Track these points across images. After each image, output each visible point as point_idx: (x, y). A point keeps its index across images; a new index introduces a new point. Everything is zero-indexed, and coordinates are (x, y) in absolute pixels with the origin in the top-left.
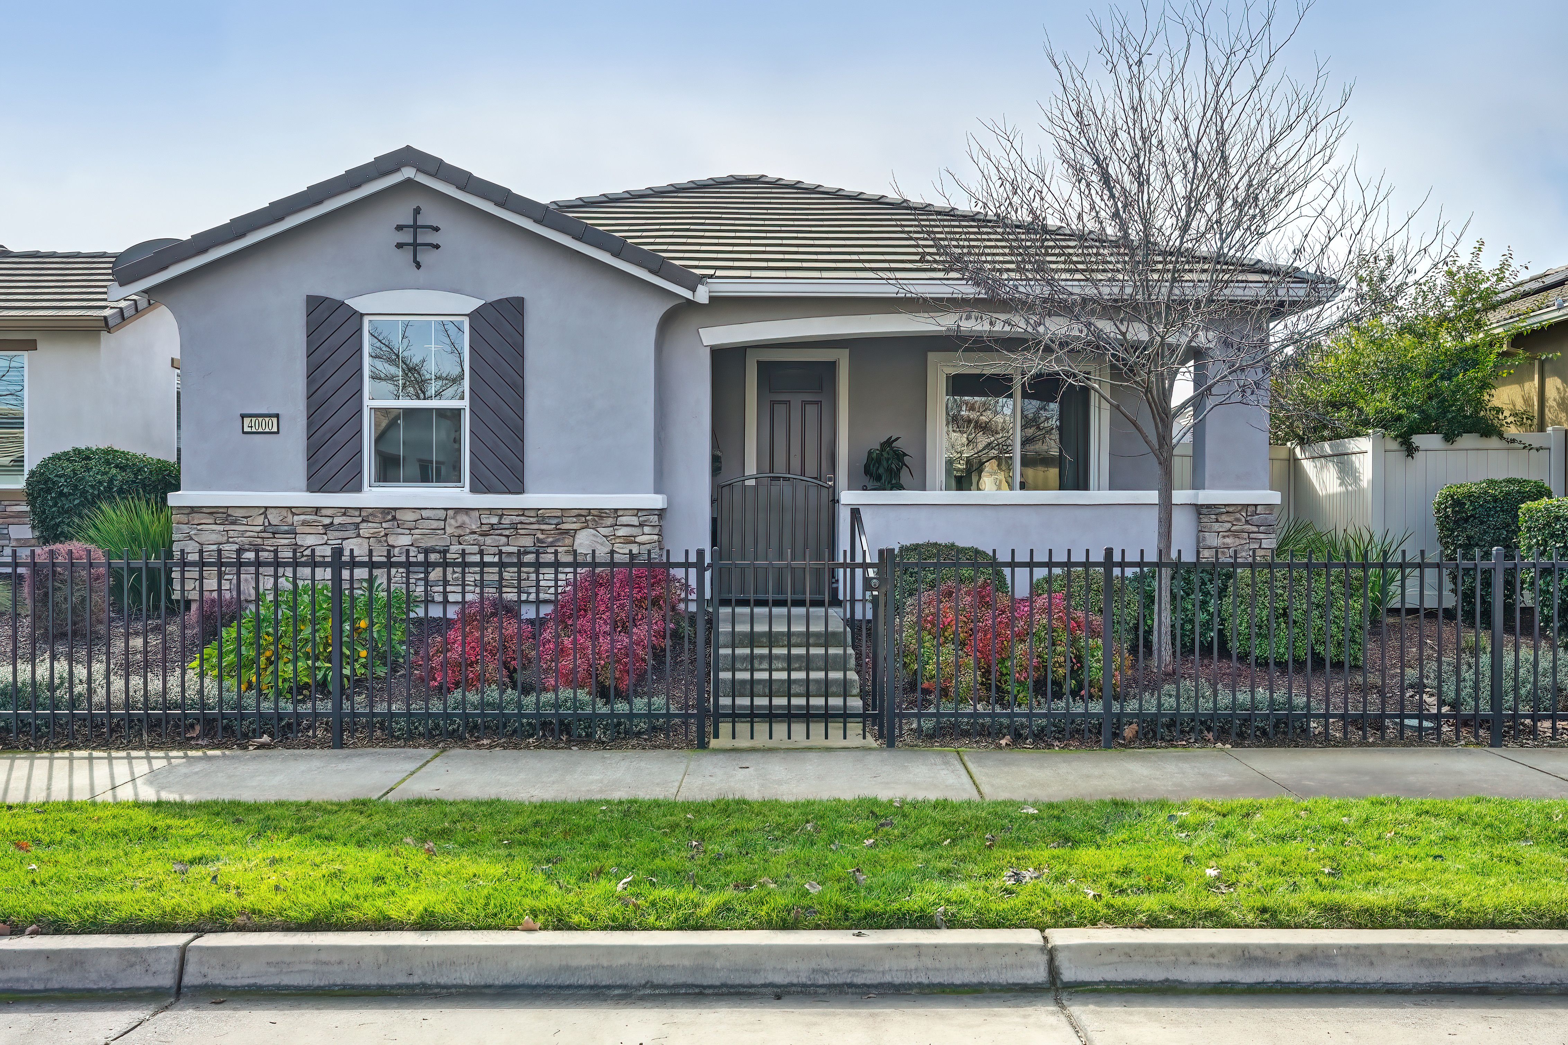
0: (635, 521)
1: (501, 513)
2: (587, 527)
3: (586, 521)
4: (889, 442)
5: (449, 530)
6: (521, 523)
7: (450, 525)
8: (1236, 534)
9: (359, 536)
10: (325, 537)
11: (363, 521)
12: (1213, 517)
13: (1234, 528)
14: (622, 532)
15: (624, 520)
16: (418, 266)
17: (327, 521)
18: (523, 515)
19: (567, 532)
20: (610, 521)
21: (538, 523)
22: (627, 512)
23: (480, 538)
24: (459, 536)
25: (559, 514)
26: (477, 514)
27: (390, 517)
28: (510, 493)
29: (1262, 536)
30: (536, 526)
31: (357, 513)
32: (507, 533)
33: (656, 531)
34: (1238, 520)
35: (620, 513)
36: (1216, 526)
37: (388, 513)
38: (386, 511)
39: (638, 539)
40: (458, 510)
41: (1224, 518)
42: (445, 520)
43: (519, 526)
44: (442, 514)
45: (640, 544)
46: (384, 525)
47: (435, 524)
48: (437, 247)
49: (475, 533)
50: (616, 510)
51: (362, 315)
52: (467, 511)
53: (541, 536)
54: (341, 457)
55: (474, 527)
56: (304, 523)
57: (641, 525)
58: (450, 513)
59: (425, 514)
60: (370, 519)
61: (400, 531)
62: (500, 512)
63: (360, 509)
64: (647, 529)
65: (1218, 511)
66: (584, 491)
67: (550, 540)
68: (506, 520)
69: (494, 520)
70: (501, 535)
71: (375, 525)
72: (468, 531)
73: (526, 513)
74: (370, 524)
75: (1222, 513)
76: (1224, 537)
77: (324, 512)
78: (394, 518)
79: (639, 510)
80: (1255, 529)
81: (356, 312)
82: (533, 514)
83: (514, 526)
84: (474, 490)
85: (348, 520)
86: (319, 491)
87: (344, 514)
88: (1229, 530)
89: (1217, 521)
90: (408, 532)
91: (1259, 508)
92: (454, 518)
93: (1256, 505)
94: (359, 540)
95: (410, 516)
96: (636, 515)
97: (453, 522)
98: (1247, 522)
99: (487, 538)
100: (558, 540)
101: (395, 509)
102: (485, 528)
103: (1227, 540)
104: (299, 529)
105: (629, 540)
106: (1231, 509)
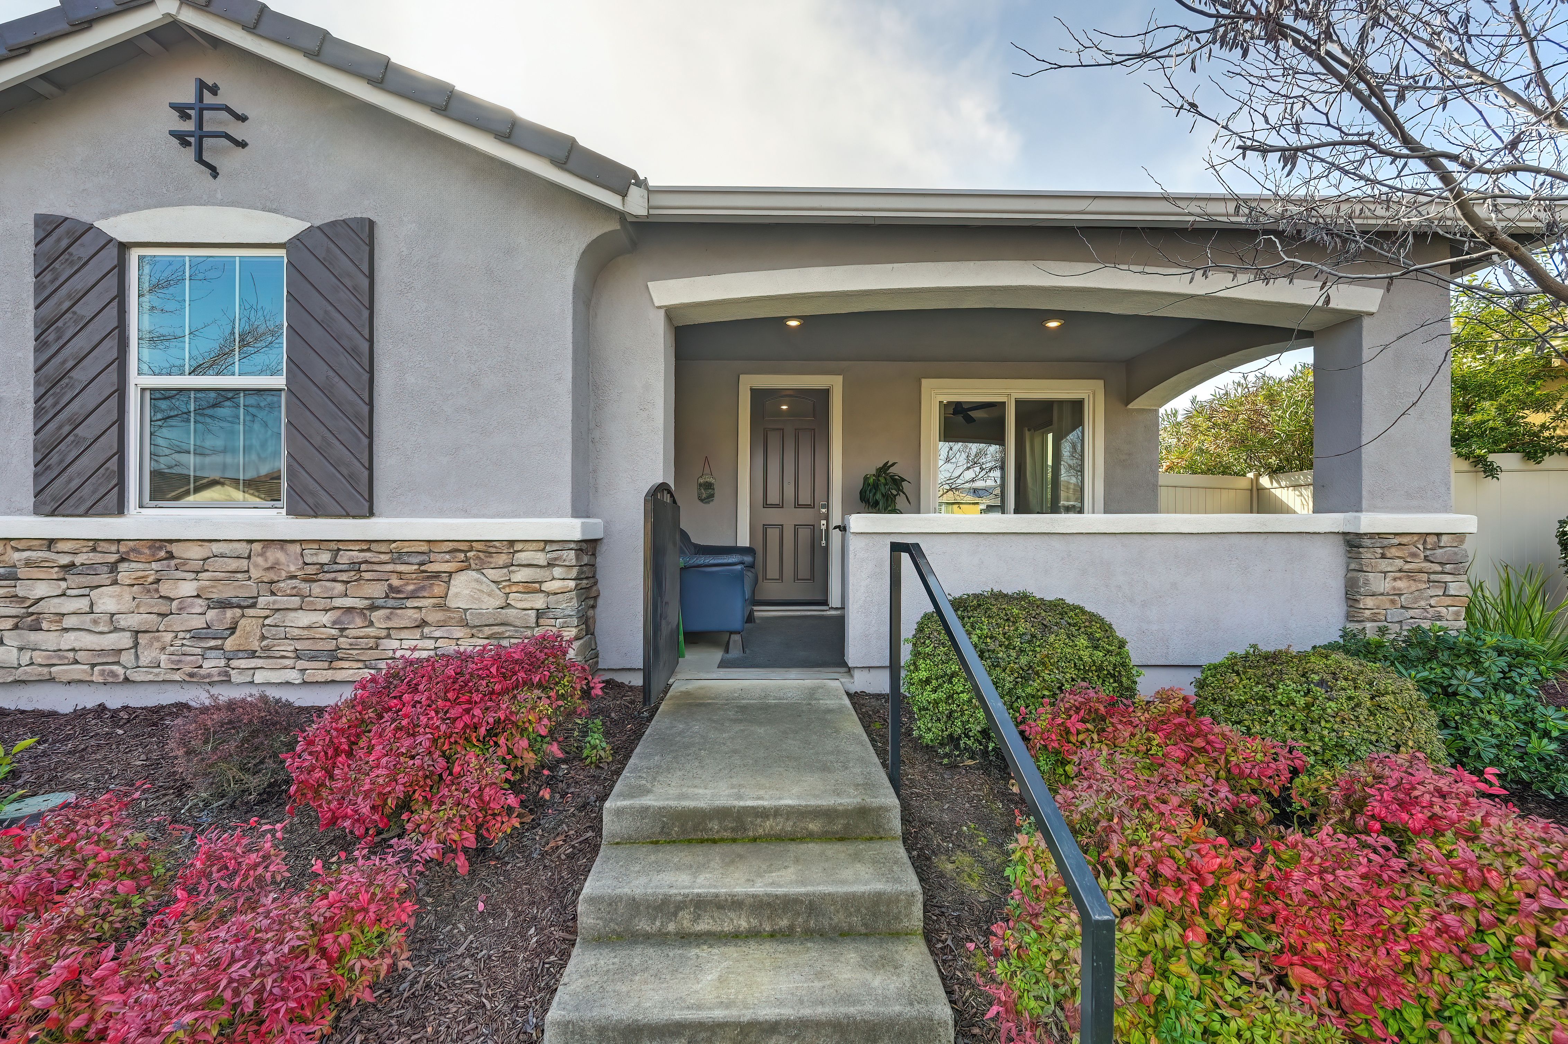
0: (541, 558)
1: (336, 546)
2: (468, 568)
3: (467, 559)
4: (885, 467)
5: (255, 573)
6: (366, 562)
7: (256, 566)
8: (1410, 575)
9: (115, 583)
10: (63, 585)
11: (122, 560)
12: (1379, 551)
13: (1407, 567)
14: (521, 575)
15: (522, 557)
16: (214, 172)
17: (65, 560)
18: (369, 550)
19: (436, 575)
20: (502, 559)
21: (393, 562)
22: (528, 546)
23: (303, 585)
24: (272, 582)
25: (424, 548)
26: (297, 548)
27: (162, 554)
28: (348, 515)
29: (1448, 578)
30: (389, 567)
31: (114, 548)
32: (344, 577)
33: (574, 573)
34: (1414, 555)
35: (518, 547)
36: (1384, 565)
37: (160, 548)
38: (157, 544)
39: (546, 587)
40: (268, 543)
41: (1394, 552)
42: (249, 557)
43: (363, 567)
44: (243, 548)
45: (548, 594)
46: (154, 565)
47: (234, 565)
48: (243, 145)
49: (294, 577)
50: (512, 543)
51: (124, 247)
52: (283, 543)
53: (395, 582)
54: (87, 462)
55: (292, 568)
56: (28, 564)
57: (550, 565)
58: (257, 547)
59: (216, 548)
60: (132, 556)
61: (180, 574)
62: (334, 546)
63: (119, 541)
64: (557, 572)
65: (1386, 542)
66: (466, 513)
67: (411, 587)
68: (344, 558)
69: (325, 557)
70: (334, 580)
71: (140, 566)
72: (284, 574)
73: (374, 547)
74: (133, 565)
75: (1393, 546)
76: (1395, 579)
77: (60, 546)
78: (171, 556)
79: (546, 542)
80: (1438, 568)
81: (111, 240)
82: (383, 548)
83: (356, 567)
84: (293, 512)
85: (97, 558)
86: (52, 514)
87: (94, 550)
88: (1400, 571)
89: (1383, 556)
90: (193, 576)
91: (1444, 538)
92: (262, 554)
93: (1439, 535)
94: (116, 588)
95: (195, 552)
96: (543, 550)
97: (260, 560)
98: (1426, 559)
99: (314, 585)
100: (423, 588)
101: (171, 541)
102: (310, 570)
103: (1399, 584)
104: (22, 573)
105: (532, 588)
106: (1405, 540)
